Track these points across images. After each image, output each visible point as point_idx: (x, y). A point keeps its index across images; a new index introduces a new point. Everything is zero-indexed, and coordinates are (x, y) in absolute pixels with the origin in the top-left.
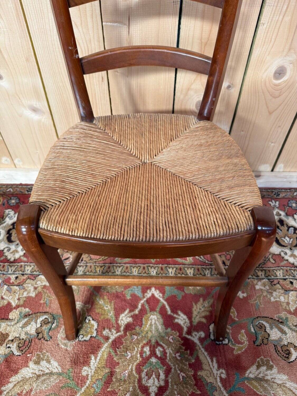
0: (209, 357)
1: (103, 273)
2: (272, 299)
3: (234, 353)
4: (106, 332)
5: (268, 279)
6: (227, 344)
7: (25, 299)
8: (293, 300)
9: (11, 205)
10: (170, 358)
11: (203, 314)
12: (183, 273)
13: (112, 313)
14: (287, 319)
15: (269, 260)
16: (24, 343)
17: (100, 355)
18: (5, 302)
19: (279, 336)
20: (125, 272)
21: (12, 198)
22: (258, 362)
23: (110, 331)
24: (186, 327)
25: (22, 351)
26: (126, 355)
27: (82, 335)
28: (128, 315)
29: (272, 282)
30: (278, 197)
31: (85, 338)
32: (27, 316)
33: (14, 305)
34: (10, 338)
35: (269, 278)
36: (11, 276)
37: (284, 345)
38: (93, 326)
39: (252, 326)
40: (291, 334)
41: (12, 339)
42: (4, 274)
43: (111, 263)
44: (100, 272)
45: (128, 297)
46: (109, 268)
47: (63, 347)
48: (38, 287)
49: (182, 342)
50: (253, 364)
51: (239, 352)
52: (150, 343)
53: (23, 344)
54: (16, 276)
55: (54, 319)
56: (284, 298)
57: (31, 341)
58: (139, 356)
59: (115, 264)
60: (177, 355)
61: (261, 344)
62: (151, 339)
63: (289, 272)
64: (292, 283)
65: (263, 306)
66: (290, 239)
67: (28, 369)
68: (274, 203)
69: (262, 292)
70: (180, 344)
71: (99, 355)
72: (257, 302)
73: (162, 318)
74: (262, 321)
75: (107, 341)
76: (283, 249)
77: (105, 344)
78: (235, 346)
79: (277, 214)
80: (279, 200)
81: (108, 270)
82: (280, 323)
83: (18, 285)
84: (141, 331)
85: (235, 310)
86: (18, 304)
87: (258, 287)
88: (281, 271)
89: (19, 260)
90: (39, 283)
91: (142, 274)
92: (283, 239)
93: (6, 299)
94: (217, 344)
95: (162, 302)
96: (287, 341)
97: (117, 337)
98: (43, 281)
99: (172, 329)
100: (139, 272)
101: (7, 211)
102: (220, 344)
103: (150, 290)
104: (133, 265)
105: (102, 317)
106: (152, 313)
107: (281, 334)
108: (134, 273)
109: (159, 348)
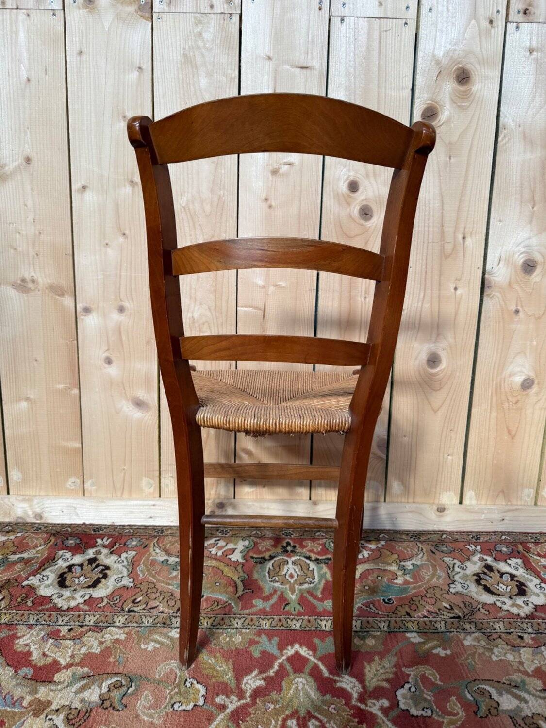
1: (214, 626)
2: (494, 658)
4: (219, 700)
5: (483, 633)
6: (430, 717)
7: (82, 656)
8: (527, 659)
9: (69, 545)
11: (384, 677)
13: (230, 675)
14: (523, 681)
15: (479, 609)
16: (78, 715)
18: (50, 660)
19: (515, 706)
20: (248, 624)
21: (70, 538)
23: (228, 697)
24: (356, 692)
25: (73, 725)
27: (179, 702)
28: (258, 678)
29: (488, 636)
30: (478, 541)
31: (184, 707)
32: (85, 677)
33: (63, 663)
34: (54, 707)
35: (483, 631)
36: (61, 628)
37: (527, 716)
38: (199, 691)
39: (467, 692)
40: (534, 702)
41: (57, 708)
42: (49, 625)
43: (225, 614)
44: (208, 624)
45: (257, 654)
46: (223, 619)
47: (146, 718)
48: (105, 641)
49: (352, 712)
51: (451, 726)
52: (297, 714)
53: (76, 715)
54: (69, 627)
55: (131, 681)
56: (514, 656)
57: (89, 711)
59: (231, 616)
61: (487, 715)
62: (299, 709)
63: (514, 625)
64: (521, 638)
65: (480, 666)
66: (507, 587)
68: (473, 547)
69: (476, 649)
70: (348, 715)
72: (471, 661)
73: (315, 681)
74: (482, 685)
75: (223, 711)
76: (499, 598)
77: (219, 715)
78: (443, 718)
79: (482, 559)
80: (481, 544)
81: (222, 623)
82: (513, 688)
83: (73, 639)
84: (281, 698)
85: (435, 671)
86: (71, 662)
87: (467, 643)
88: (501, 623)
89: (77, 608)
90: (107, 636)
91: (277, 628)
92: (496, 586)
93: (50, 656)
94: (412, 716)
95: (313, 661)
96: (531, 711)
97: (240, 705)
98: (114, 634)
99: (333, 696)
100: (272, 625)
101: (61, 553)
102: (417, 716)
103: (292, 646)
104: (262, 616)
105: (214, 680)
106: (297, 675)
107: (518, 702)
108: (264, 626)
109: (313, 721)
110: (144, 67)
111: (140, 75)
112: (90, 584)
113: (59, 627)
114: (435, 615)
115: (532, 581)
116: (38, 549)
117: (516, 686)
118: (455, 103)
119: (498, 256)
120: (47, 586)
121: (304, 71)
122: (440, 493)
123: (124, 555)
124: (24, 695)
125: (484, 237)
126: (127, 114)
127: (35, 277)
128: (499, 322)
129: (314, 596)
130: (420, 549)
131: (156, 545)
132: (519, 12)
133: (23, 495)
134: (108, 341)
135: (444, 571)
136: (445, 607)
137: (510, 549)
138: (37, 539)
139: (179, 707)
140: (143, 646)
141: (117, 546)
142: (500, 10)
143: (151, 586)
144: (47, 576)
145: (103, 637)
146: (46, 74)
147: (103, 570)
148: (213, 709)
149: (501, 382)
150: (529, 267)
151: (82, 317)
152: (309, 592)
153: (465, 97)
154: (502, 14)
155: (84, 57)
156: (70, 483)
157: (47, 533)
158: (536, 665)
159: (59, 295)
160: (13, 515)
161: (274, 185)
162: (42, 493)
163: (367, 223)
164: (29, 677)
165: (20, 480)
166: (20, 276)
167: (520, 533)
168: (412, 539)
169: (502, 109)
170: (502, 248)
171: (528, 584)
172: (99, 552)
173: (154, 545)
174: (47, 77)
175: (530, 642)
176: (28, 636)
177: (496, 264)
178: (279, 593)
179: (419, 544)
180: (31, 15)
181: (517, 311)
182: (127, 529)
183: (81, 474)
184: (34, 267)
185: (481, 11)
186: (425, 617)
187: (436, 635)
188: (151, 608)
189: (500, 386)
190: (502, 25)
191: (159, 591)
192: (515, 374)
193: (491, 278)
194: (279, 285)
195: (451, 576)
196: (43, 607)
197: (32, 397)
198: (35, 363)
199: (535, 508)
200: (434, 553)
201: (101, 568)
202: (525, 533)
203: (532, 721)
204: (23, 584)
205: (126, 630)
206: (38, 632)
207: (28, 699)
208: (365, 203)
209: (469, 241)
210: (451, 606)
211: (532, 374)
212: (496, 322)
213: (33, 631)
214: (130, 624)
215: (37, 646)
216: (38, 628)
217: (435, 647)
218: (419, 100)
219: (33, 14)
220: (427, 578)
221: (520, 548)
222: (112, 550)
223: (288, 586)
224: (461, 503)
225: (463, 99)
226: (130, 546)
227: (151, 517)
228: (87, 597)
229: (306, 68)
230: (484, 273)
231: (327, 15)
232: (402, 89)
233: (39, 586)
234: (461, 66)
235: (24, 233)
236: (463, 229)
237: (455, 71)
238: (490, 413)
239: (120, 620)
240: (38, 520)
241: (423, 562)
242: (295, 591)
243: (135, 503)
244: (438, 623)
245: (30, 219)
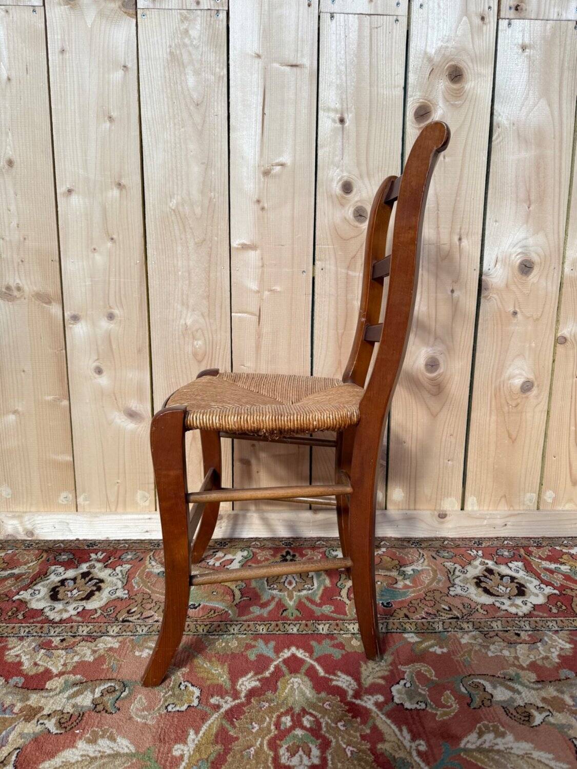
0: (395, 725)
1: (210, 632)
2: (490, 654)
3: (437, 719)
4: (213, 701)
5: (480, 631)
6: (424, 710)
7: (74, 664)
8: (523, 654)
9: (61, 560)
10: (327, 729)
11: (380, 674)
12: (341, 630)
13: (225, 677)
14: (517, 675)
15: (477, 610)
16: (70, 718)
17: (204, 728)
18: (41, 669)
19: (508, 697)
21: (62, 554)
22: (480, 728)
23: (222, 698)
24: (352, 689)
25: (66, 728)
26: (250, 727)
27: (173, 704)
28: (253, 679)
29: (485, 635)
30: (480, 546)
31: (177, 708)
32: (77, 684)
33: (55, 671)
34: (45, 712)
35: (481, 629)
36: (53, 639)
37: (519, 706)
38: (193, 693)
39: (461, 686)
40: (528, 693)
41: (49, 713)
42: (40, 637)
43: (221, 622)
44: (203, 631)
45: (252, 657)
46: (219, 626)
47: (139, 720)
48: (99, 649)
49: (347, 708)
50: (471, 731)
51: (445, 718)
52: (291, 711)
53: (68, 719)
54: (62, 638)
55: (125, 686)
56: (510, 652)
57: (81, 715)
58: (273, 727)
59: (228, 622)
60: (339, 724)
62: (293, 706)
63: (511, 623)
64: (518, 635)
65: (476, 662)
66: (507, 588)
67: (74, 750)
68: (475, 552)
69: (473, 646)
70: (342, 711)
71: (202, 729)
72: (467, 658)
73: (311, 680)
74: (476, 679)
75: (217, 710)
76: (498, 599)
77: (213, 714)
78: (437, 710)
79: (482, 563)
80: (483, 549)
81: (218, 629)
82: (507, 681)
83: (65, 649)
84: (276, 697)
85: (430, 668)
86: (64, 670)
87: (463, 641)
88: (499, 622)
89: (69, 620)
90: (101, 645)
91: (274, 632)
92: (496, 588)
93: (42, 666)
94: (407, 709)
95: (309, 663)
96: (524, 701)
97: (235, 705)
98: (108, 642)
99: (328, 694)
100: (269, 630)
101: (53, 568)
102: (411, 709)
103: (289, 649)
104: (259, 622)
105: (209, 682)
106: (293, 675)
107: (511, 693)
108: (261, 630)
109: (308, 717)
110: (129, 65)
111: (125, 74)
112: (83, 597)
113: (51, 638)
114: (433, 616)
115: (531, 582)
116: (29, 565)
117: (510, 679)
118: (448, 101)
119: (494, 257)
120: (38, 599)
121: (295, 69)
122: (441, 500)
123: (118, 569)
124: (14, 702)
125: (480, 238)
126: (112, 114)
127: (21, 285)
128: (497, 324)
129: (312, 602)
130: (421, 555)
131: (152, 558)
132: (510, 8)
133: (13, 512)
134: (97, 350)
135: (444, 576)
136: (444, 609)
137: (512, 553)
138: (28, 555)
139: (172, 708)
140: (137, 654)
141: (111, 560)
142: (492, 6)
143: (146, 596)
144: (39, 591)
145: (96, 646)
146: (27, 73)
147: (97, 583)
148: (208, 709)
149: (500, 385)
150: (526, 267)
151: (71, 326)
152: (308, 598)
153: (458, 95)
154: (494, 10)
155: (67, 55)
156: (62, 498)
157: (39, 550)
158: (531, 660)
159: (46, 303)
160: (3, 532)
161: (265, 187)
162: (33, 509)
163: (362, 225)
164: (20, 685)
165: (10, 496)
166: (5, 283)
167: (522, 538)
168: (413, 546)
169: (496, 107)
170: (499, 248)
171: (528, 585)
172: (94, 567)
173: (150, 558)
174: (28, 76)
175: (527, 638)
176: (19, 647)
177: (492, 264)
178: (276, 600)
179: (419, 550)
180: (10, 12)
181: (515, 313)
182: (122, 543)
183: (74, 488)
184: (19, 274)
185: (472, 8)
186: (423, 618)
187: (433, 635)
188: (146, 618)
189: (500, 389)
190: (494, 21)
191: (154, 602)
192: (514, 377)
193: (488, 279)
194: (274, 290)
195: (451, 579)
196: (35, 620)
197: (20, 409)
198: (22, 373)
199: (538, 512)
200: (435, 559)
201: (96, 581)
202: (527, 538)
203: (524, 710)
204: (14, 599)
205: (120, 638)
206: (29, 644)
207: (19, 705)
208: (359, 204)
209: (465, 243)
210: (449, 607)
211: (531, 377)
212: (494, 325)
213: (24, 642)
214: (124, 633)
215: (28, 657)
216: (31, 638)
217: (432, 646)
218: (412, 99)
219: (12, 10)
220: (427, 582)
221: (522, 552)
222: (106, 563)
223: (286, 593)
224: (462, 509)
225: (456, 97)
226: (125, 560)
227: (147, 531)
228: (80, 609)
229: (296, 66)
230: (481, 275)
231: (317, 12)
232: (395, 87)
233: (31, 599)
234: (453, 63)
235: (7, 239)
236: (459, 230)
237: (447, 69)
238: (490, 416)
239: (114, 630)
240: (29, 537)
241: (424, 567)
242: (293, 598)
243: (129, 517)
244: (436, 623)
245: (14, 224)
